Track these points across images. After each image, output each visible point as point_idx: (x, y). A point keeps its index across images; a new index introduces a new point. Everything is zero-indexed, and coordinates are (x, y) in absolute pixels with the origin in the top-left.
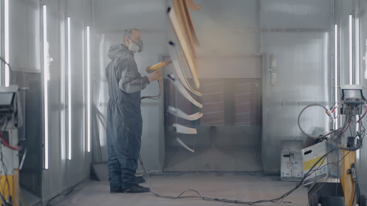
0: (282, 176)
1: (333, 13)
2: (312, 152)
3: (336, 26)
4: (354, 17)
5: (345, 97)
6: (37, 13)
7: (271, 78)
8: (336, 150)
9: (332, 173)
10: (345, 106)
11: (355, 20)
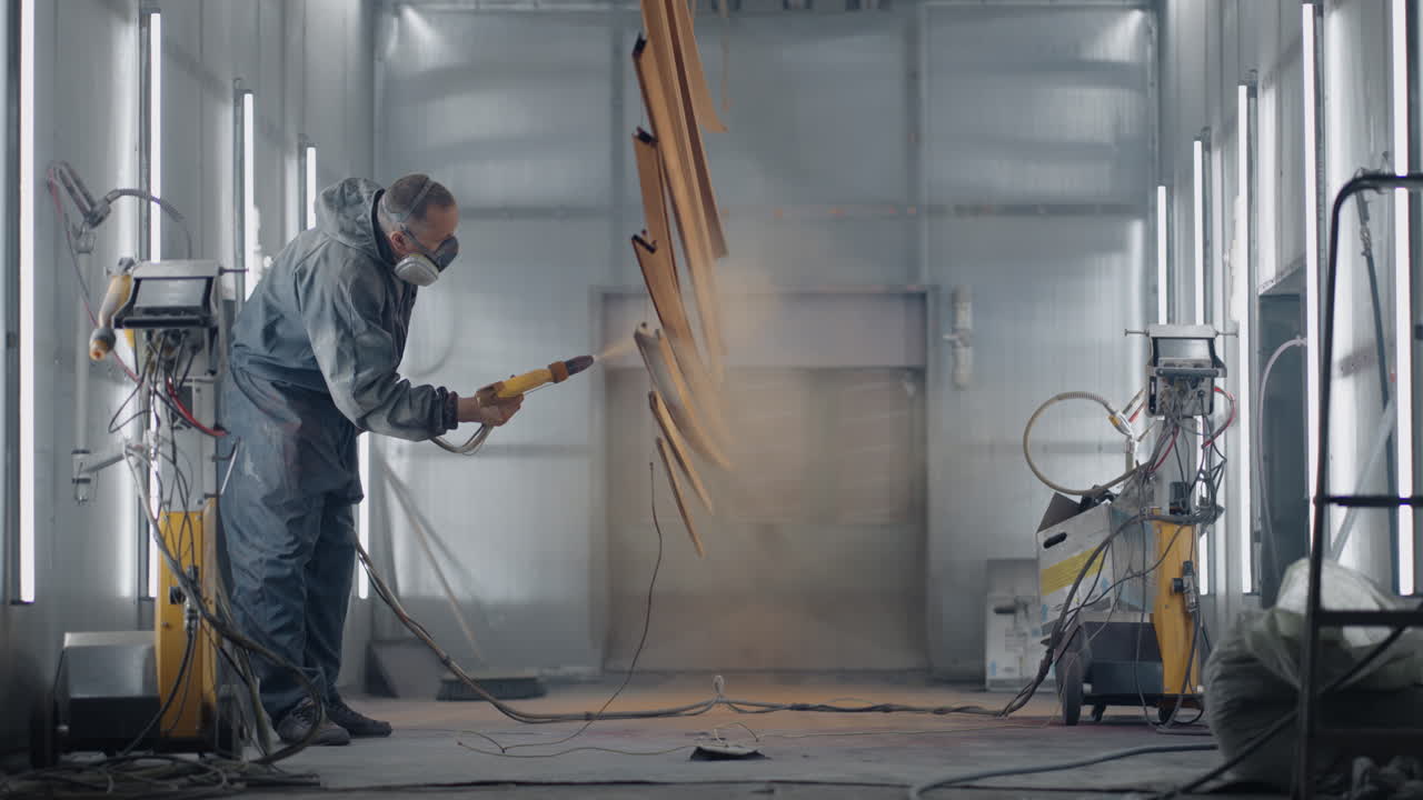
0: (989, 676)
1: (1157, 158)
2: (1067, 539)
3: (1162, 191)
4: (1207, 148)
5: (1163, 359)
6: (227, 115)
7: (956, 363)
8: (1135, 523)
9: (1125, 598)
10: (1161, 386)
11: (1210, 159)
